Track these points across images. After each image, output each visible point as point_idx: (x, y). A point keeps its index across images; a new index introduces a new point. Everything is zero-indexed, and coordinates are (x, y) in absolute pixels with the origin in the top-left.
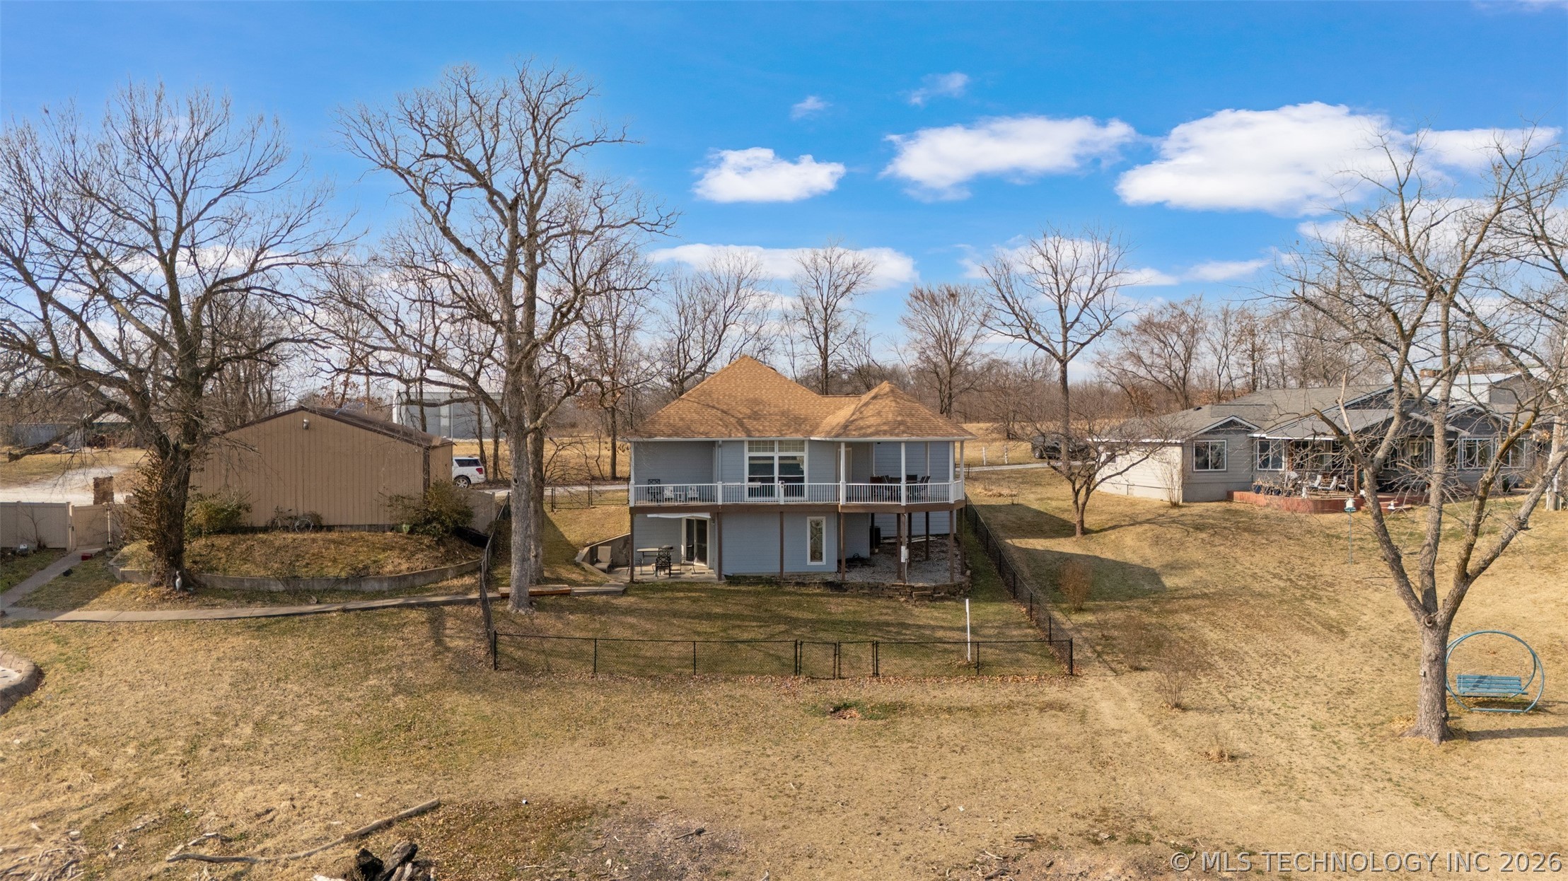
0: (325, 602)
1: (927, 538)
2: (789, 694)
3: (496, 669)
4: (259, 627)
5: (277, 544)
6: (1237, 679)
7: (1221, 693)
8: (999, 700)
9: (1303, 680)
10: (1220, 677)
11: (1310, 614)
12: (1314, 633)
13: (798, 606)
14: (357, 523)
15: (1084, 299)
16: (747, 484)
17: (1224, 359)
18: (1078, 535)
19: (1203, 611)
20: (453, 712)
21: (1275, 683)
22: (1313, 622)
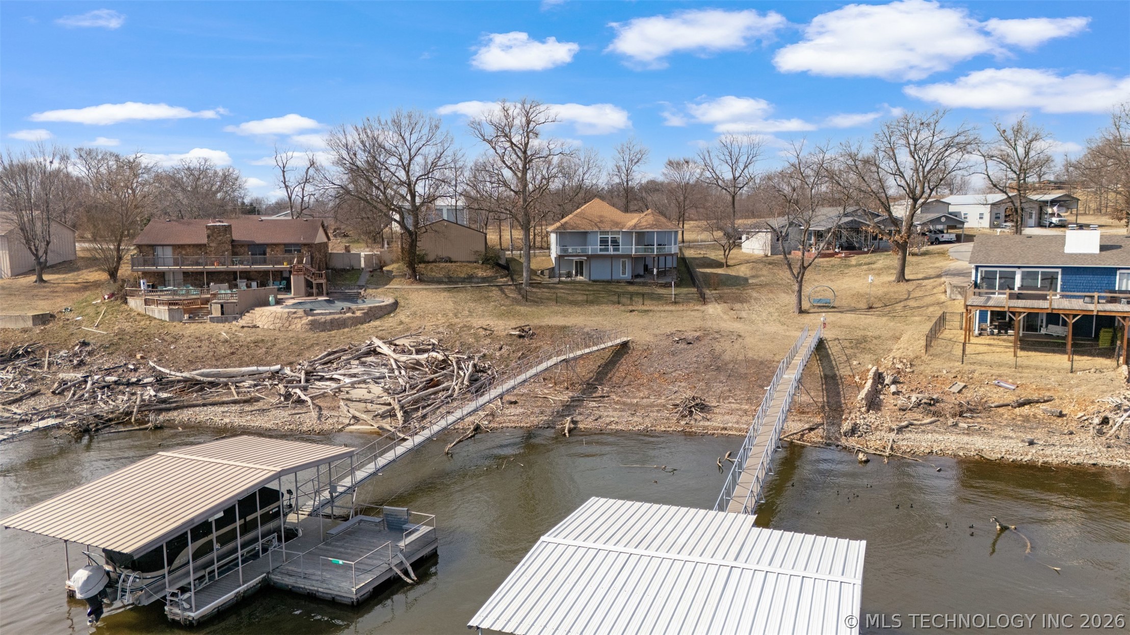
1: (666, 268)
2: (616, 308)
3: (526, 302)
5: (440, 266)
8: (679, 309)
13: (617, 288)
14: (463, 260)
16: (599, 247)
18: (724, 267)
19: (758, 289)
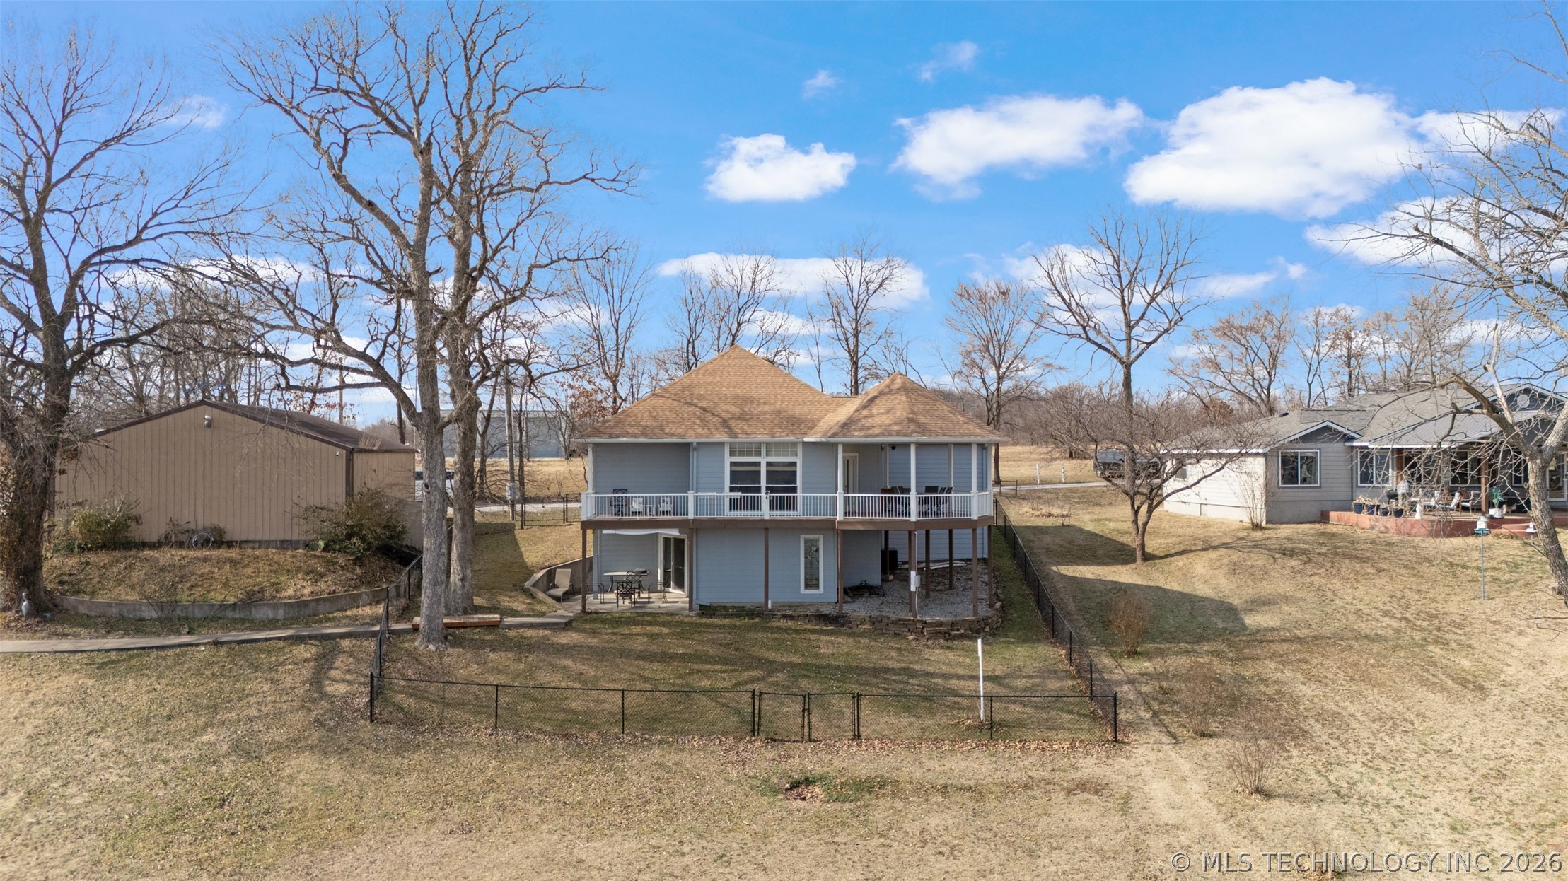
0: (200, 633)
1: (951, 564)
2: (737, 762)
3: (372, 721)
4: (104, 664)
5: (162, 562)
6: (1341, 752)
7: (1319, 772)
8: (1014, 776)
9: (1432, 756)
10: (1317, 749)
11: (1435, 664)
12: (1443, 689)
13: (780, 646)
14: (266, 538)
15: (1151, 293)
16: (728, 494)
17: (1315, 365)
18: (1139, 561)
19: (1292, 657)
20: (291, 779)
21: (1396, 759)
22: (1440, 675)
